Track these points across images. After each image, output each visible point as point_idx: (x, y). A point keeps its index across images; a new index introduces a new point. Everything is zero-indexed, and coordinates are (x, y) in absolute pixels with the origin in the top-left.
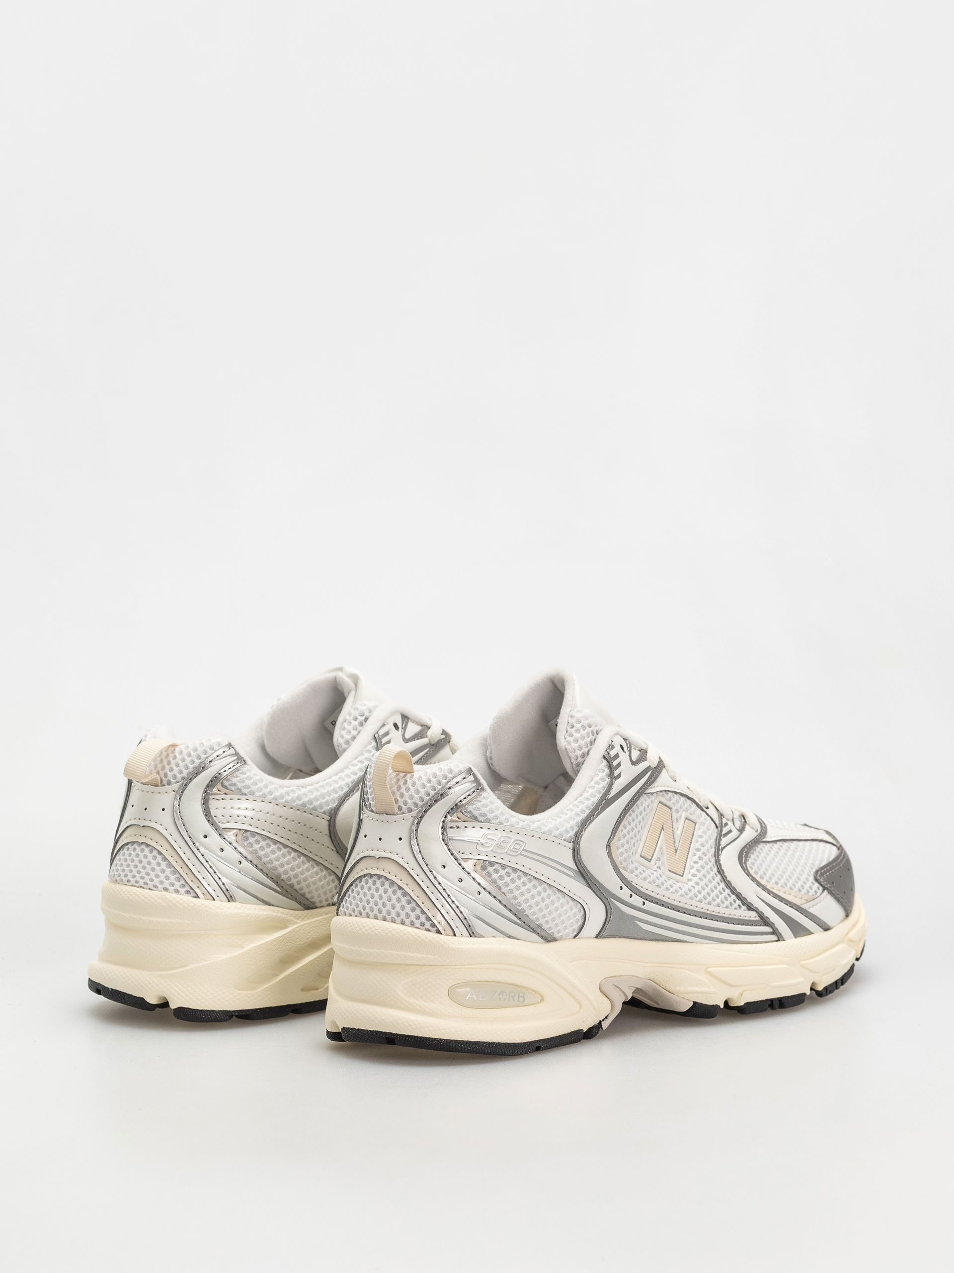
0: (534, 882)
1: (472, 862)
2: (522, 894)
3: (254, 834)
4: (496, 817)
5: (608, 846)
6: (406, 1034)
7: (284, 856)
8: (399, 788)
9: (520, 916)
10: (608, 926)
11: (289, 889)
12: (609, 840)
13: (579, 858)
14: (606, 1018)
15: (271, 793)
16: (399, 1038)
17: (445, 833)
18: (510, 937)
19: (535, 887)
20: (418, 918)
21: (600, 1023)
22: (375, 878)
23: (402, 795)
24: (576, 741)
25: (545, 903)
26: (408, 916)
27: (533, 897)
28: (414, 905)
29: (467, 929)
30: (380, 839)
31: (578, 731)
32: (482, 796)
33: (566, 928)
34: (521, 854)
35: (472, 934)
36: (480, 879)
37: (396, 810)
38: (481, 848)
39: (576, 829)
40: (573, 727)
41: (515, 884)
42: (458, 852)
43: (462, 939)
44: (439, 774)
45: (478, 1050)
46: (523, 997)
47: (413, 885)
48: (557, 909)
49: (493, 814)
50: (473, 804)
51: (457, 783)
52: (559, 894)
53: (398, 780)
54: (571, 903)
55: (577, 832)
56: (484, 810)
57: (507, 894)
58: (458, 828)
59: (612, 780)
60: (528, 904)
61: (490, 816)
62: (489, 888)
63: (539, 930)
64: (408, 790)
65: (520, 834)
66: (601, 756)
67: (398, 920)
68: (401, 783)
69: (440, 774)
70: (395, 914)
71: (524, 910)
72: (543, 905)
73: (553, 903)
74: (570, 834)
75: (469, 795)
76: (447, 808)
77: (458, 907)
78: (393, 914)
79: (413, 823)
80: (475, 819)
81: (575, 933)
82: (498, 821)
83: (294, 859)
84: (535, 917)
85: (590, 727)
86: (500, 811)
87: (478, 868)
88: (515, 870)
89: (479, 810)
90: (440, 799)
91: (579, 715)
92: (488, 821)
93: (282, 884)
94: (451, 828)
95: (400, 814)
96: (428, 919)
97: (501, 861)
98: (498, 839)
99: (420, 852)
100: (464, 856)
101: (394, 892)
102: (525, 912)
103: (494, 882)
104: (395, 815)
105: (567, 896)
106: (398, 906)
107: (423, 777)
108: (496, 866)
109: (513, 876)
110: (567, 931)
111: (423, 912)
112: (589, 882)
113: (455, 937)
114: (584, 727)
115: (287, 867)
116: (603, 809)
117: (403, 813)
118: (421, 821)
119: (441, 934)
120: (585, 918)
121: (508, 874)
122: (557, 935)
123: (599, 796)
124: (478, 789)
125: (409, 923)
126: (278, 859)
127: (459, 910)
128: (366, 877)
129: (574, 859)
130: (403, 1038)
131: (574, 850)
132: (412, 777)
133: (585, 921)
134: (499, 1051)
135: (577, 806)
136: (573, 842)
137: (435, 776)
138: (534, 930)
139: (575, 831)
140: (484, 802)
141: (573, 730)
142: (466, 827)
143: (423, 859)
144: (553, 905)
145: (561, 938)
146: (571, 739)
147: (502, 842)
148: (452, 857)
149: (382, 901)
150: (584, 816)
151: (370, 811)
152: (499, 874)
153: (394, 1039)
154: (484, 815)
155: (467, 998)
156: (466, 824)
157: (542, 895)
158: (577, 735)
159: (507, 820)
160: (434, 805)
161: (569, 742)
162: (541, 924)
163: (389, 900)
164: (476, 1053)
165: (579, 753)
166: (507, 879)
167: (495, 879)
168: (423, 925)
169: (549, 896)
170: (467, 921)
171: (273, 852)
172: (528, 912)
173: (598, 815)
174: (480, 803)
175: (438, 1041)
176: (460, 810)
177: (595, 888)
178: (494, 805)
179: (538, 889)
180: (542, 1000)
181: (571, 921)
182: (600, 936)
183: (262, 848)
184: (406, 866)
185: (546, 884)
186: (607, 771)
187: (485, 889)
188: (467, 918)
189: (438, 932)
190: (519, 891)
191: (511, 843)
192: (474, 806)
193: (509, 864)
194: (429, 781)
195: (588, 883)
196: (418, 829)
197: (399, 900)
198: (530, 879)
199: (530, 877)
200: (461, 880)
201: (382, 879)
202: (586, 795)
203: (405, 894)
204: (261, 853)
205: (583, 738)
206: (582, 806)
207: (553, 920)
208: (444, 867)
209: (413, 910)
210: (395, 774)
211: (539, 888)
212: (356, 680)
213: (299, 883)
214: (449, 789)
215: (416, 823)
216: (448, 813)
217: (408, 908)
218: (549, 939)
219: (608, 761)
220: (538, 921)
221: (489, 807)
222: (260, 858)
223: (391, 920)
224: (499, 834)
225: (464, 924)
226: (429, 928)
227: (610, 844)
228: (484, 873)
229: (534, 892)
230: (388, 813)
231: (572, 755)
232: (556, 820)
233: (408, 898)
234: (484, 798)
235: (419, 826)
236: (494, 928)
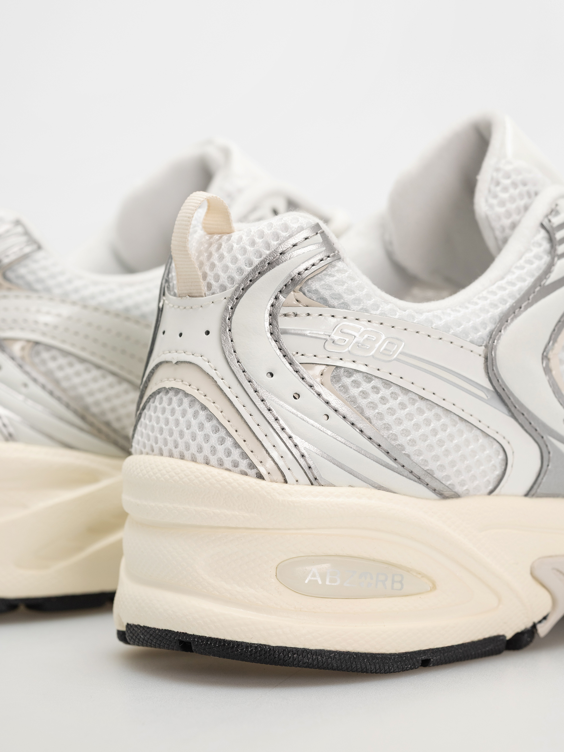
0: (420, 404)
1: (318, 369)
2: (399, 421)
3: (49, 347)
4: (358, 301)
5: (545, 357)
6: (207, 636)
7: (95, 380)
8: (210, 255)
9: (395, 456)
10: (545, 480)
11: (104, 428)
12: (546, 347)
13: (495, 371)
14: (545, 618)
15: (76, 290)
16: (198, 641)
17: (275, 323)
18: (380, 488)
19: (420, 411)
20: (229, 454)
21: (534, 626)
22: (171, 394)
23: (213, 266)
24: (502, 203)
25: (438, 436)
26: (214, 450)
27: (417, 426)
28: (222, 433)
29: (305, 473)
30: (181, 335)
31: (505, 189)
32: (336, 268)
33: (474, 478)
34: (397, 359)
35: (314, 481)
36: (327, 395)
37: (204, 289)
38: (329, 347)
39: (490, 327)
40: (498, 184)
41: (388, 406)
42: (294, 353)
43: (297, 487)
44: (267, 231)
45: (321, 664)
46: (401, 582)
47: (222, 403)
48: (458, 448)
49: (353, 297)
50: (321, 280)
51: (294, 246)
52: (461, 425)
53: (210, 244)
54: (482, 440)
55: (493, 331)
56: (339, 289)
57: (374, 421)
58: (296, 315)
59: (553, 259)
60: (409, 438)
61: (347, 298)
62: (344, 409)
63: (428, 480)
64: (221, 257)
65: (396, 327)
66: (538, 223)
67: (200, 457)
68: (213, 249)
69: (269, 232)
70: (196, 449)
71: (402, 447)
72: (433, 440)
73: (451, 437)
74: (480, 334)
75: (313, 265)
76: (279, 284)
77: (290, 437)
78: (194, 449)
79: (226, 309)
80: (325, 302)
81: (491, 487)
82: (361, 307)
83: (111, 386)
84: (421, 458)
85: (525, 184)
86: (364, 292)
87: (328, 377)
88: (388, 383)
89: (331, 289)
90: (267, 269)
91: (508, 168)
92: (345, 306)
93: (90, 418)
94: (285, 315)
95: (209, 295)
96: (244, 455)
97: (363, 369)
98: (360, 335)
99: (235, 352)
100: (304, 360)
101: (196, 415)
102: (404, 450)
103: (352, 401)
104: (202, 296)
105: (475, 429)
106: (200, 435)
107: (244, 238)
108: (356, 377)
109: (385, 392)
110: (476, 483)
111: (237, 445)
112: (513, 409)
113: (285, 485)
114: (515, 185)
115: (100, 396)
116: (536, 300)
117: (213, 294)
118: (237, 303)
119: (263, 479)
120: (507, 464)
121: (376, 389)
122: (459, 489)
123: (529, 281)
124: (328, 257)
125: (216, 462)
126: (84, 384)
127: (293, 442)
128: (161, 394)
129: (488, 373)
130: (202, 642)
131: (486, 358)
132: (229, 239)
133: (505, 469)
134: (356, 666)
135: (494, 293)
136: (486, 346)
137: (262, 235)
138: (419, 479)
139: (489, 329)
140: (338, 276)
141: (498, 189)
142: (308, 315)
143: (238, 362)
144: (452, 441)
145: (467, 494)
146: (494, 202)
147: (367, 339)
148: (284, 360)
149: (178, 429)
150: (504, 307)
151: (172, 295)
152: (361, 389)
153: (190, 643)
154: (338, 297)
155: (306, 582)
156: (308, 310)
157: (432, 425)
158: (505, 196)
159: (376, 306)
160: (257, 278)
161: (491, 207)
162: (431, 470)
163: (189, 427)
164: (319, 668)
165: (507, 222)
166: (374, 397)
167: (354, 397)
168: (236, 465)
169: (444, 427)
170: (305, 460)
171: (78, 374)
172: (409, 450)
173: (526, 308)
174: (332, 278)
175: (256, 647)
176: (298, 287)
177: (521, 418)
178: (356, 282)
179: (425, 415)
180: (434, 587)
181: (482, 468)
182: (533, 492)
183: (61, 368)
184: (212, 373)
185: (439, 408)
186: (546, 245)
187: (336, 411)
188: (306, 454)
189: (260, 476)
190: (394, 417)
191: (380, 342)
192: (323, 282)
193: (377, 374)
194: (253, 243)
195: (510, 410)
196: (232, 316)
197: (201, 426)
198: (414, 399)
199: (414, 396)
200: (297, 396)
201: (180, 395)
202: (510, 277)
203: (211, 417)
204: (59, 375)
205: (512, 199)
206: (501, 294)
207: (453, 464)
208: (272, 375)
209: (222, 441)
210: (207, 238)
211: (428, 414)
212: (226, 153)
213: (119, 419)
214: (281, 254)
215: (230, 307)
216: (280, 292)
217: (214, 438)
218: (446, 493)
219: (548, 231)
220: (427, 466)
221: (346, 285)
222: (57, 382)
223: (190, 458)
224: (362, 326)
225: (300, 465)
226: (246, 470)
227: (547, 353)
228: (337, 386)
229: (419, 419)
230: (193, 295)
231: (496, 225)
232: (459, 311)
233: (214, 422)
234: (338, 271)
235: (235, 313)
236: (351, 472)
